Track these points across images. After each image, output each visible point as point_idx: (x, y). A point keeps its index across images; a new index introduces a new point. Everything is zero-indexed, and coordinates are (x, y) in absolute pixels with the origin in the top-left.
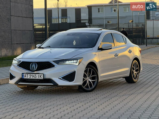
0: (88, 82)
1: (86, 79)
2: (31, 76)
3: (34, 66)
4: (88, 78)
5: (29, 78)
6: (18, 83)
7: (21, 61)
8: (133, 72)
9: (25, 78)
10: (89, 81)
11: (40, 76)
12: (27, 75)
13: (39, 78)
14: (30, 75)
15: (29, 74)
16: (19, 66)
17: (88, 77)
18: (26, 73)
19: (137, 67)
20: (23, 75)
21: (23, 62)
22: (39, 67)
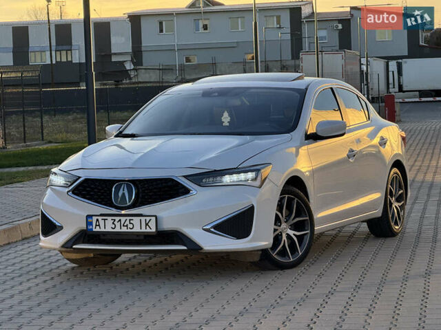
0: (284, 237)
1: (280, 229)
2: (118, 225)
3: (124, 191)
4: (284, 225)
5: (109, 229)
6: (71, 247)
7: (80, 177)
8: (391, 204)
9: (98, 229)
10: (287, 234)
11: (147, 224)
12: (105, 220)
13: (143, 230)
14: (115, 220)
15: (109, 218)
16: (73, 193)
17: (286, 222)
18: (99, 214)
19: (400, 188)
20: (90, 220)
21: (87, 180)
22: (141, 196)
